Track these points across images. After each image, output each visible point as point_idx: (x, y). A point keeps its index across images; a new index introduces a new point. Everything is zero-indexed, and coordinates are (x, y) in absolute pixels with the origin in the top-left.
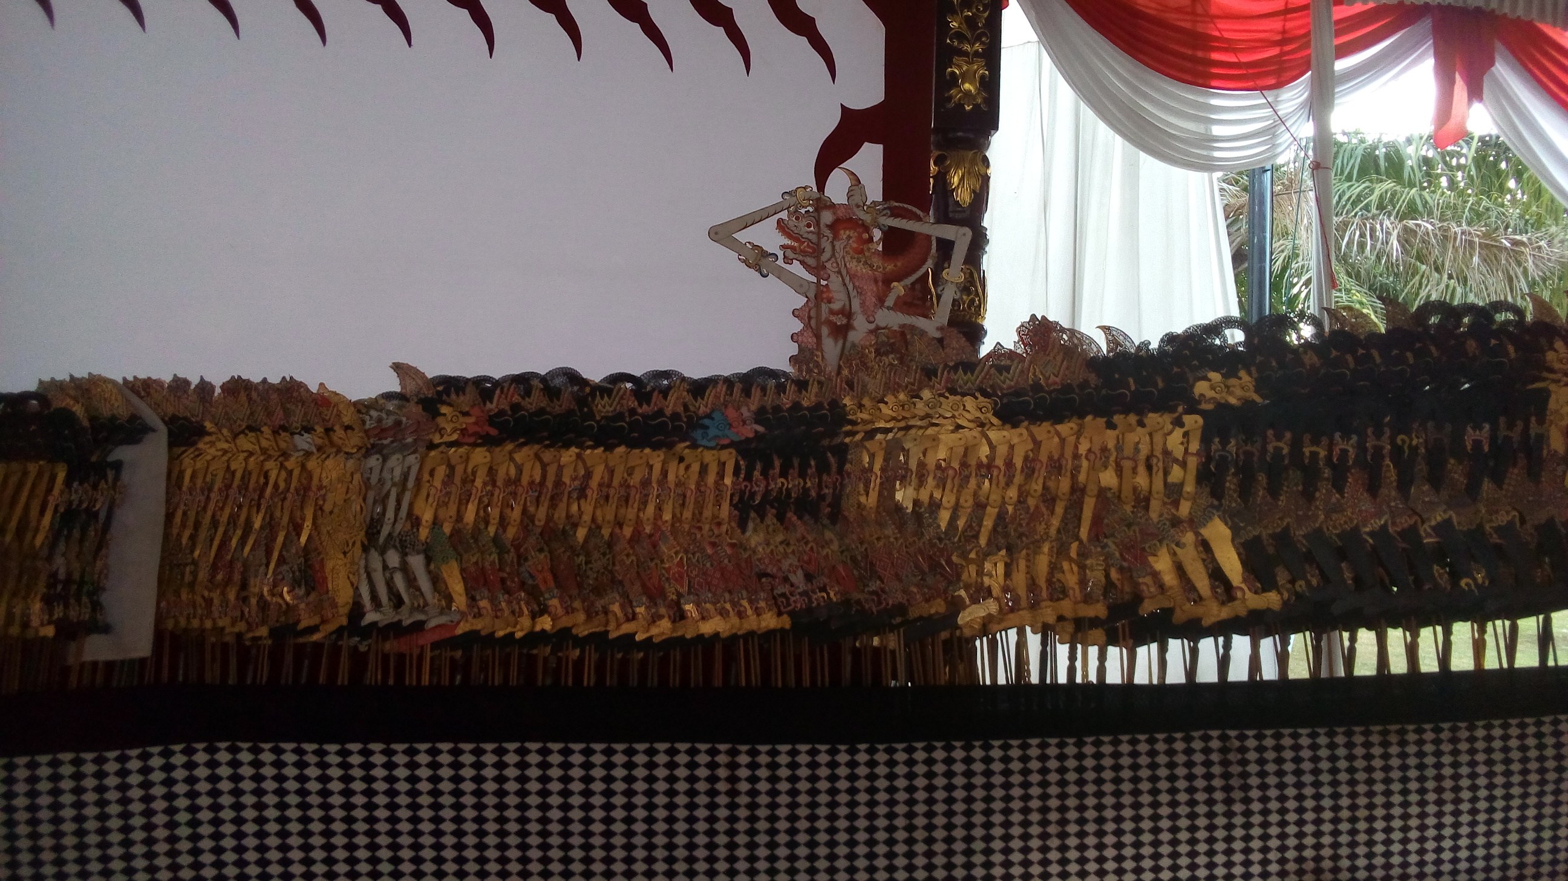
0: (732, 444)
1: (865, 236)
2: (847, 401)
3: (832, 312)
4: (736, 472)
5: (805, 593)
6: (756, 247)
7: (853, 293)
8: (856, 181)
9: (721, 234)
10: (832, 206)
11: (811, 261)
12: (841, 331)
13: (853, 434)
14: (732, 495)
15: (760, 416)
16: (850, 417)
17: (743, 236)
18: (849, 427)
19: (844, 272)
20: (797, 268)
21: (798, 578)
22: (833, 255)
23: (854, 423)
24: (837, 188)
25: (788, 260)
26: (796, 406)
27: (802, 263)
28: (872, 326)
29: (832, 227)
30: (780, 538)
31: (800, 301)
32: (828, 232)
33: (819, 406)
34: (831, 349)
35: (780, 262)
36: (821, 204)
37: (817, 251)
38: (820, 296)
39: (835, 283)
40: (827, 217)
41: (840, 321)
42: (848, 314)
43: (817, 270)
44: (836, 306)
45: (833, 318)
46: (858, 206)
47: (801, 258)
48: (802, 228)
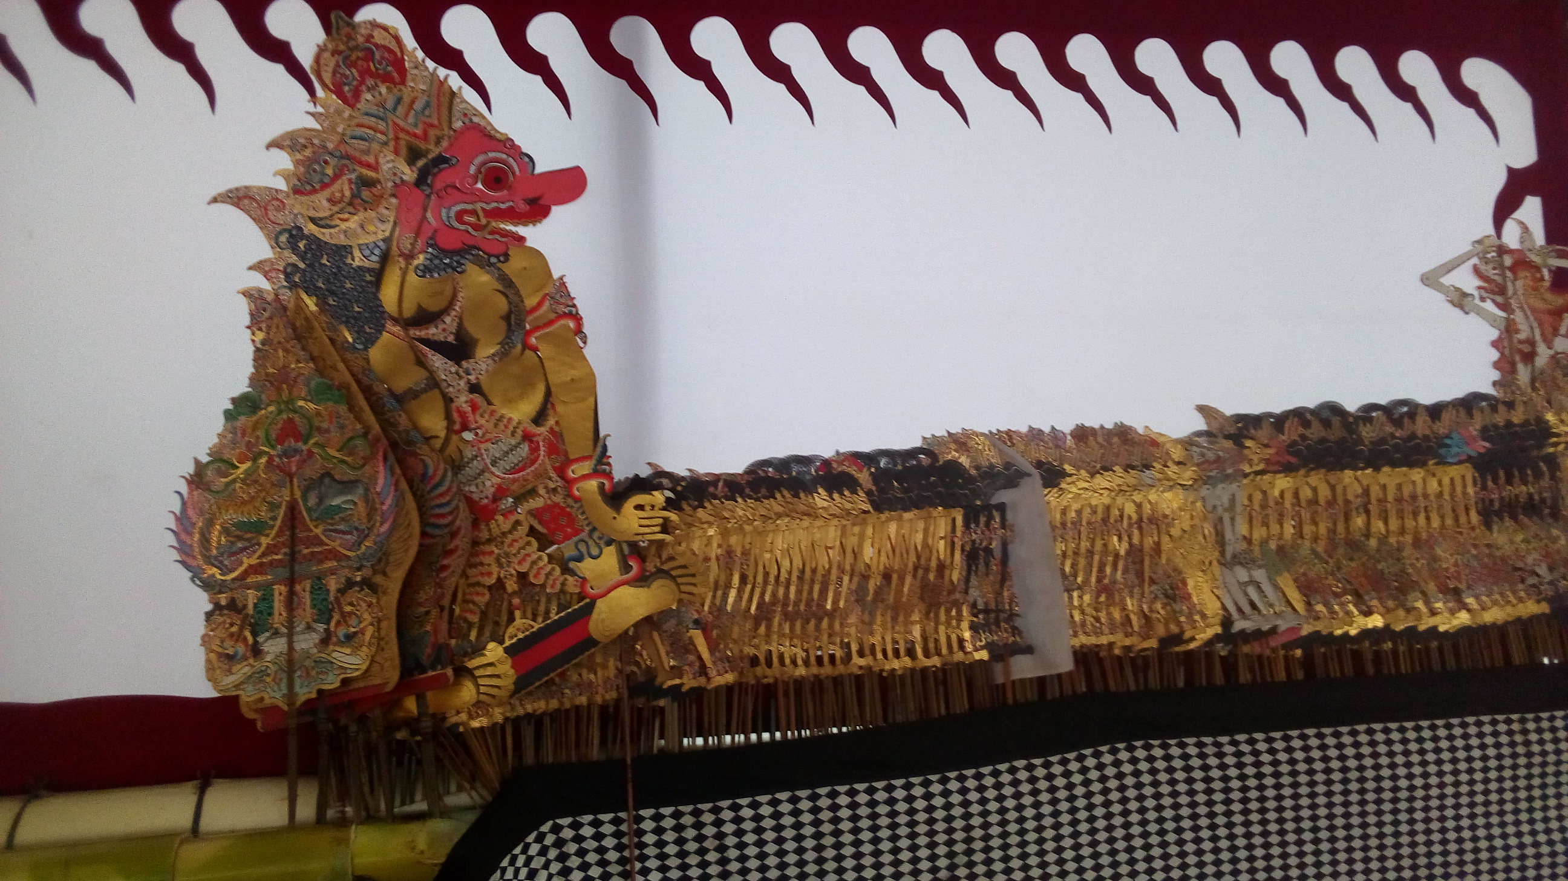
0: (1470, 459)
1: (1538, 275)
2: (1550, 417)
3: (1521, 342)
4: (1475, 484)
6: (1457, 289)
7: (1535, 325)
8: (1525, 229)
9: (1430, 280)
10: (1510, 252)
12: (1529, 357)
13: (1556, 445)
14: (1476, 503)
16: (1554, 430)
17: (1447, 280)
18: (1555, 439)
19: (1525, 306)
20: (1489, 306)
23: (1557, 435)
24: (1511, 236)
25: (1483, 299)
26: (1509, 424)
27: (1494, 301)
28: (1552, 352)
29: (1512, 269)
31: (1494, 334)
33: (1526, 423)
34: (1523, 374)
35: (1477, 301)
36: (1502, 250)
37: (1502, 291)
38: (1509, 329)
40: (1508, 261)
41: (1526, 348)
42: (1532, 343)
43: (1504, 307)
44: (1522, 336)
45: (1521, 346)
46: (1530, 250)
47: (1492, 296)
48: (1491, 273)
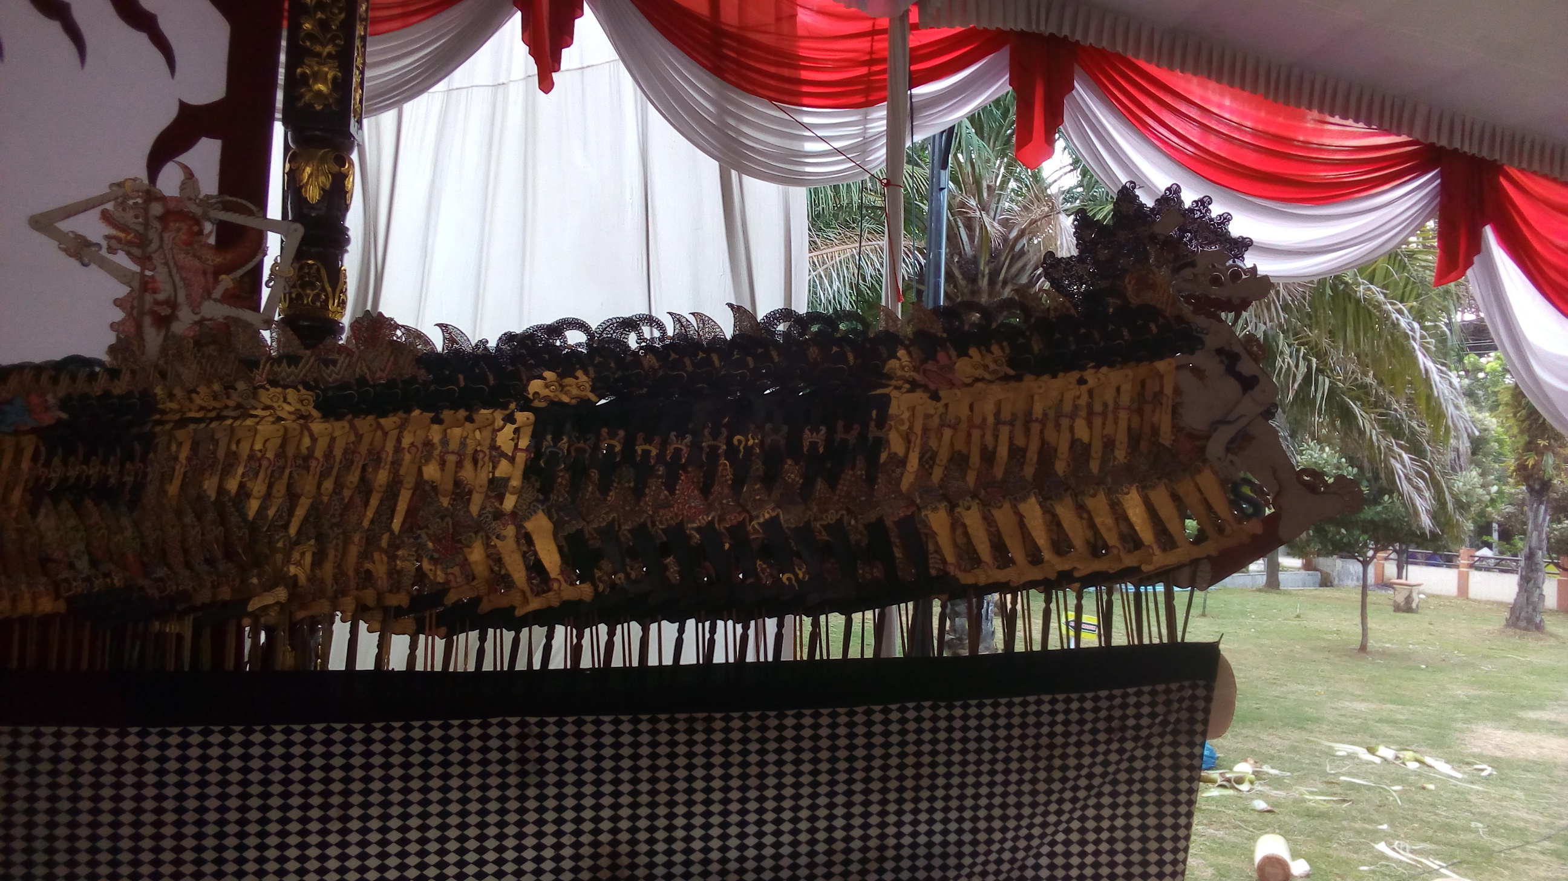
0: (32, 431)
1: (196, 228)
2: (159, 391)
3: (157, 303)
4: (35, 459)
5: (88, 579)
6: (78, 236)
7: (180, 284)
8: (189, 174)
9: (43, 223)
10: (162, 199)
11: (137, 252)
12: (163, 322)
13: (161, 423)
14: (27, 481)
15: (65, 404)
16: (160, 406)
17: (65, 226)
18: (158, 417)
19: (171, 264)
20: (122, 259)
21: (83, 564)
22: (161, 247)
23: (163, 412)
24: (169, 181)
25: (111, 250)
26: (107, 394)
27: (128, 253)
28: (197, 318)
29: (162, 218)
30: (71, 523)
31: (123, 291)
32: (158, 225)
33: (130, 394)
34: (153, 338)
35: (104, 252)
36: (151, 195)
37: (142, 241)
38: (146, 286)
39: (160, 274)
40: (157, 209)
41: (165, 311)
42: (173, 304)
43: (144, 260)
44: (161, 297)
45: (156, 308)
46: (190, 199)
47: (126, 248)
48: (129, 218)
